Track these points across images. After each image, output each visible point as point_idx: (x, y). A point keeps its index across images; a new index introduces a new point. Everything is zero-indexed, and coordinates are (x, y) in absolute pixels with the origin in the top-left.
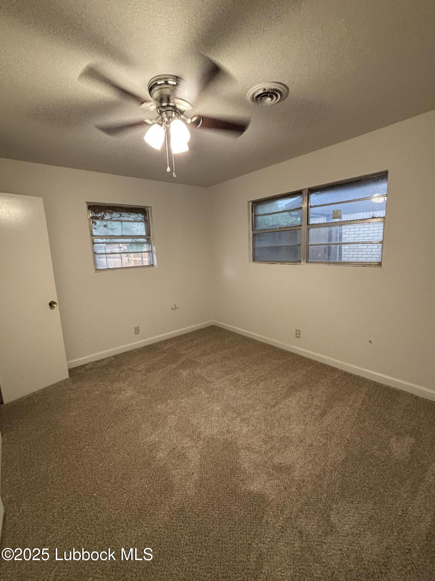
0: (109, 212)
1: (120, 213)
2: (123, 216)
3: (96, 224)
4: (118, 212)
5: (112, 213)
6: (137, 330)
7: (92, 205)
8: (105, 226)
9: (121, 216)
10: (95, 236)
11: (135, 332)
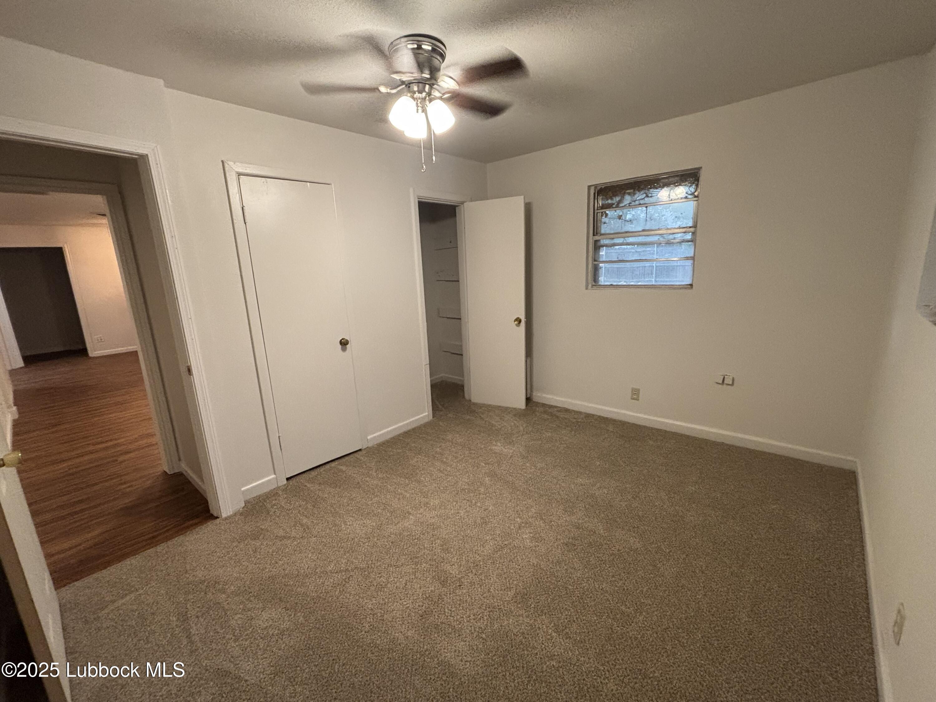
0: (629, 194)
1: (647, 191)
2: (650, 195)
3: (607, 215)
4: (643, 189)
5: (634, 194)
6: (635, 394)
7: (603, 187)
8: (620, 217)
9: (647, 196)
10: (603, 234)
11: (632, 396)
